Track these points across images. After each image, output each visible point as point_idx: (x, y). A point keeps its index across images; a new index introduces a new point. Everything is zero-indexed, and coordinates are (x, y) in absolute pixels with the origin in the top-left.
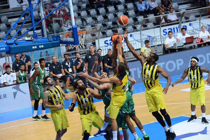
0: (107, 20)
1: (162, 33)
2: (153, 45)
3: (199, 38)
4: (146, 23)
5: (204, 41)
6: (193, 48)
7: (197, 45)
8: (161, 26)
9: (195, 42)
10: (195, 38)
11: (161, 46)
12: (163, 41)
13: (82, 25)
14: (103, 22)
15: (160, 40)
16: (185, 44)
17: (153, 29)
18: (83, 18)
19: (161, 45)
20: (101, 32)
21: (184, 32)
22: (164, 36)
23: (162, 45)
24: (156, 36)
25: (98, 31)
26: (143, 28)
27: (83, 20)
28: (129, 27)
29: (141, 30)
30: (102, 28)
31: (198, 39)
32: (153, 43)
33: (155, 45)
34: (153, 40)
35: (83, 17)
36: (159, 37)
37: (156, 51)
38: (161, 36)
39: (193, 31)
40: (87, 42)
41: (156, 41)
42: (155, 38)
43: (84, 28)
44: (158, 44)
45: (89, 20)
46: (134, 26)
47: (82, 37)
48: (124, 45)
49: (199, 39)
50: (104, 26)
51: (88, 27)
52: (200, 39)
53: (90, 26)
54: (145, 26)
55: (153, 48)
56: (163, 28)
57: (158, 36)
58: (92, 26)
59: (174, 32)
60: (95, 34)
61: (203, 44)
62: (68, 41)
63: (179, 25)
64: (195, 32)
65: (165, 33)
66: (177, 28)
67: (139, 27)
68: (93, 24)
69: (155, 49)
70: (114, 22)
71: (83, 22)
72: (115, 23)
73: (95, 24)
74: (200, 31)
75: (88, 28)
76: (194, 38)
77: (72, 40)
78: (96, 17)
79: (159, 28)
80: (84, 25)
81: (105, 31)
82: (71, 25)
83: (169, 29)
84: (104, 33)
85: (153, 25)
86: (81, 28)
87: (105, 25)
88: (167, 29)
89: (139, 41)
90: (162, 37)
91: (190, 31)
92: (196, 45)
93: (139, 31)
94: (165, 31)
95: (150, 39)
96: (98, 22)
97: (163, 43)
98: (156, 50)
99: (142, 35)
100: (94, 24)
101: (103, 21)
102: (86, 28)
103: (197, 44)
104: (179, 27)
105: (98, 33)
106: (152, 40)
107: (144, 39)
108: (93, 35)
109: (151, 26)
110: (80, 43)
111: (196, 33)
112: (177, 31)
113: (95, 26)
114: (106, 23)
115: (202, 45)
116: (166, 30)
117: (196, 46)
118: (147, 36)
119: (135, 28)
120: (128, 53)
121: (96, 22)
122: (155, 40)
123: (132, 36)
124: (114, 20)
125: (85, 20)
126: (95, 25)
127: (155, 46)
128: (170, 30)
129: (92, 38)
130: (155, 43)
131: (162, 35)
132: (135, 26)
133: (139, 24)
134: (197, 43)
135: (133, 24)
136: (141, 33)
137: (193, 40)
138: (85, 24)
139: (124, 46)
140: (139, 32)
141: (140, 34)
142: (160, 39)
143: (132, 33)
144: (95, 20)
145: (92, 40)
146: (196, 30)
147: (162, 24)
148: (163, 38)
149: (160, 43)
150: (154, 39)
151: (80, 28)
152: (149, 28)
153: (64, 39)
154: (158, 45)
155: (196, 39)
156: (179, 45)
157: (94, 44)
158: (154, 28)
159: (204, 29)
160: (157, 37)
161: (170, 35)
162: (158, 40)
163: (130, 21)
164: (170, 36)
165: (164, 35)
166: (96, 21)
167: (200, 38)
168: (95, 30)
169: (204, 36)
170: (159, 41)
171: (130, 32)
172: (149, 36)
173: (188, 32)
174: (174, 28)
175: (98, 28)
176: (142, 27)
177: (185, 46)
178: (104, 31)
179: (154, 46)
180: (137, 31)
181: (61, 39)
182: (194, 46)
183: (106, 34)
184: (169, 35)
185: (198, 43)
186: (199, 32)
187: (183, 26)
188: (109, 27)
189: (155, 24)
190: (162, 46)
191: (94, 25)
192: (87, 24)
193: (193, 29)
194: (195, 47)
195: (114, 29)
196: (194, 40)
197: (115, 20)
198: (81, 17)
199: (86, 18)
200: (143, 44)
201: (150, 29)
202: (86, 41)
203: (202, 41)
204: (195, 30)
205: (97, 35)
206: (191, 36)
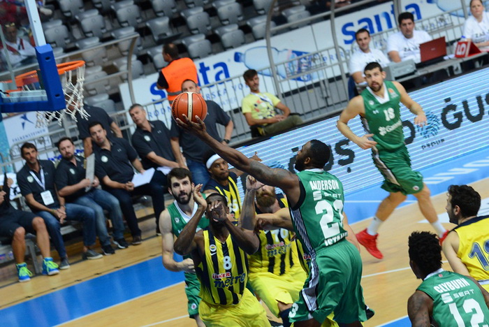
0: (149, 13)
1: (341, 38)
2: (316, 80)
3: (462, 40)
4: (281, 10)
5: (481, 49)
6: (449, 75)
7: (461, 64)
8: (333, 16)
9: (452, 56)
10: (452, 43)
11: (340, 82)
12: (345, 65)
13: (68, 41)
14: (139, 21)
15: (335, 61)
16: (419, 66)
17: (309, 28)
18: (68, 14)
19: (339, 78)
20: (134, 58)
21: (408, 26)
22: (348, 47)
23: (344, 77)
24: (320, 49)
25: (126, 53)
26: (274, 28)
27: (71, 22)
28: (227, 29)
29: (268, 35)
30: (138, 42)
31: (460, 44)
32: (315, 74)
33: (322, 78)
34: (313, 64)
35: (69, 11)
36: (333, 52)
37: (326, 98)
38: (336, 47)
39: (442, 20)
40: (92, 95)
41: (323, 66)
42: (317, 57)
43: (75, 49)
44: (330, 75)
45: (91, 19)
46: (243, 23)
47: (74, 81)
48: (218, 92)
49: (464, 45)
50: (142, 36)
51: (87, 43)
52: (469, 45)
53: (96, 40)
54: (280, 20)
55: (317, 89)
56: (340, 21)
57: (327, 50)
58: (103, 40)
59: (380, 28)
60: (115, 63)
61: (479, 59)
62: (30, 100)
63: (393, 6)
64: (448, 22)
65: (350, 38)
66: (387, 15)
67: (259, 24)
68: (104, 31)
69: (322, 93)
70: (176, 16)
71: (69, 30)
72: (178, 21)
73: (110, 31)
74: (465, 17)
75: (92, 46)
76: (447, 40)
77: (38, 95)
78: (113, 7)
79: (328, 23)
80: (74, 40)
81: (149, 53)
82: (33, 42)
83: (360, 22)
84: (145, 59)
85: (307, 13)
86: (66, 51)
87: (144, 32)
88: (356, 23)
89: (267, 71)
90: (341, 50)
91: (433, 21)
92: (457, 64)
93: (262, 38)
94: (349, 29)
95: (303, 61)
96: (121, 25)
97: (346, 71)
98: (325, 95)
99: (273, 51)
100: (108, 32)
101: (138, 18)
102: (82, 47)
103: (461, 61)
104: (393, 12)
105: (125, 61)
106: (310, 63)
107: (280, 64)
108: (110, 70)
109: (300, 17)
110: (70, 102)
111: (452, 26)
112: (390, 25)
113: (111, 38)
114: (148, 24)
115: (477, 65)
116: (351, 24)
117: (457, 69)
118: (291, 54)
119: (247, 30)
120: (235, 116)
121: (116, 24)
122: (318, 62)
123: (242, 58)
124: (175, 10)
125: (78, 23)
126: (113, 35)
127: (322, 85)
128: (365, 24)
129: (109, 80)
130: (320, 72)
131: (341, 43)
132: (248, 23)
133: (260, 15)
134: (458, 57)
135: (241, 18)
136: (268, 47)
137: (445, 51)
138: (77, 34)
139: (219, 95)
140: (263, 43)
141: (266, 49)
142: (335, 57)
143: (241, 50)
144: (109, 18)
145: (108, 88)
146: (450, 14)
147: (336, 7)
148: (346, 54)
149: (338, 73)
150: (314, 60)
151: (61, 50)
152: (295, 26)
153: (15, 96)
154: (331, 80)
155: (455, 44)
156: (399, 72)
157: (116, 98)
158: (311, 23)
159: (479, 8)
160: (325, 54)
161: (360, 40)
162: (328, 62)
163: (230, 8)
164: (363, 45)
165: (347, 42)
166: (116, 20)
167: (466, 40)
168: (113, 52)
169: (479, 32)
170: (331, 66)
171: (231, 47)
172: (299, 53)
173: (426, 23)
174: (377, 18)
175: (125, 45)
176: (272, 23)
177: (420, 73)
178: (143, 52)
179: (317, 85)
180: (256, 39)
181: (4, 96)
182: (451, 68)
183: (152, 60)
184: (360, 42)
185: (463, 56)
186: (462, 20)
187: (407, 7)
188: (160, 35)
189: (312, 9)
190: (346, 80)
191: (108, 35)
192: (85, 35)
193: (441, 12)
194: (456, 73)
195: (178, 42)
196: (448, 49)
197: (179, 12)
198: (63, 12)
199: (78, 14)
200: (281, 82)
201: (297, 28)
202: (88, 93)
203: (474, 49)
204: (446, 16)
205: (123, 69)
206: (436, 36)
